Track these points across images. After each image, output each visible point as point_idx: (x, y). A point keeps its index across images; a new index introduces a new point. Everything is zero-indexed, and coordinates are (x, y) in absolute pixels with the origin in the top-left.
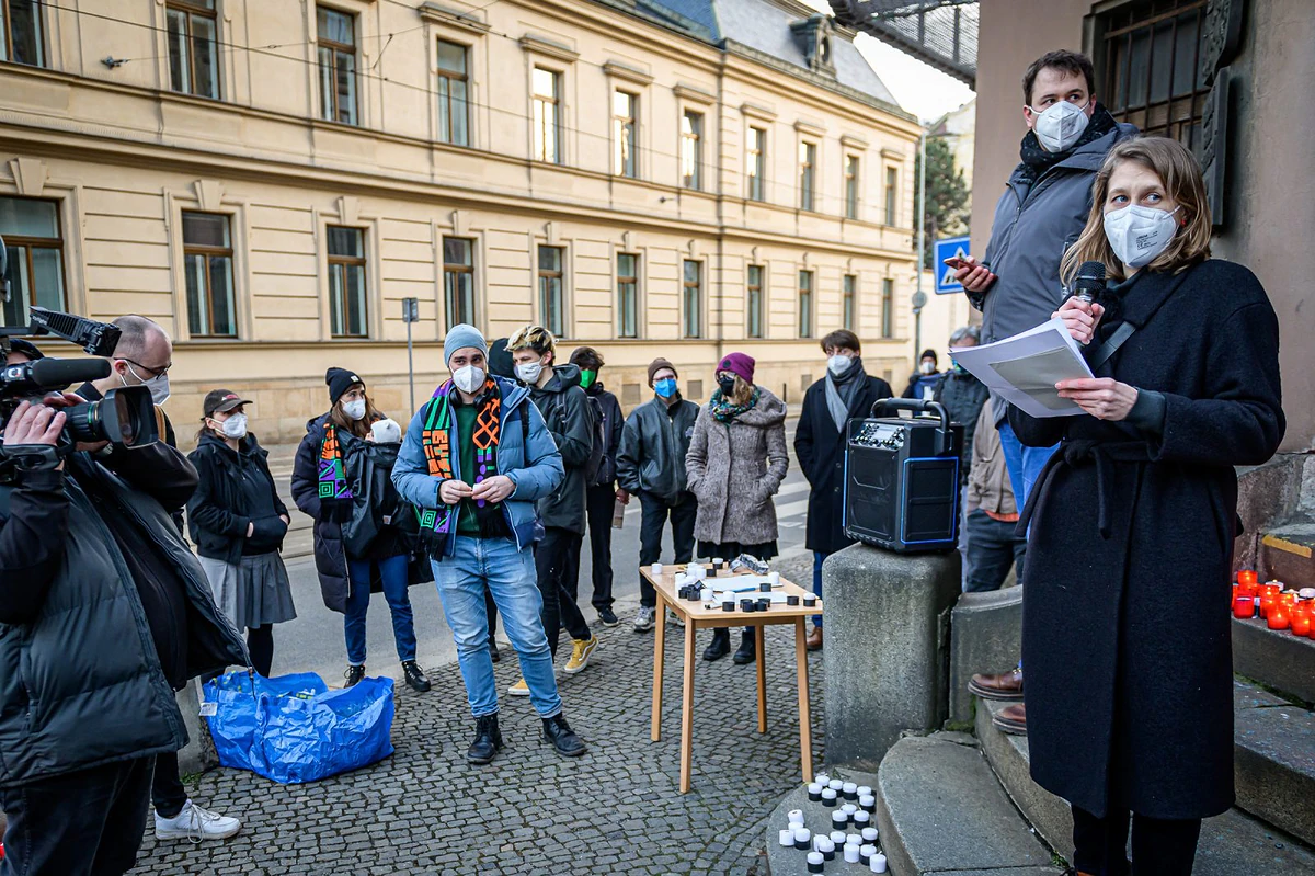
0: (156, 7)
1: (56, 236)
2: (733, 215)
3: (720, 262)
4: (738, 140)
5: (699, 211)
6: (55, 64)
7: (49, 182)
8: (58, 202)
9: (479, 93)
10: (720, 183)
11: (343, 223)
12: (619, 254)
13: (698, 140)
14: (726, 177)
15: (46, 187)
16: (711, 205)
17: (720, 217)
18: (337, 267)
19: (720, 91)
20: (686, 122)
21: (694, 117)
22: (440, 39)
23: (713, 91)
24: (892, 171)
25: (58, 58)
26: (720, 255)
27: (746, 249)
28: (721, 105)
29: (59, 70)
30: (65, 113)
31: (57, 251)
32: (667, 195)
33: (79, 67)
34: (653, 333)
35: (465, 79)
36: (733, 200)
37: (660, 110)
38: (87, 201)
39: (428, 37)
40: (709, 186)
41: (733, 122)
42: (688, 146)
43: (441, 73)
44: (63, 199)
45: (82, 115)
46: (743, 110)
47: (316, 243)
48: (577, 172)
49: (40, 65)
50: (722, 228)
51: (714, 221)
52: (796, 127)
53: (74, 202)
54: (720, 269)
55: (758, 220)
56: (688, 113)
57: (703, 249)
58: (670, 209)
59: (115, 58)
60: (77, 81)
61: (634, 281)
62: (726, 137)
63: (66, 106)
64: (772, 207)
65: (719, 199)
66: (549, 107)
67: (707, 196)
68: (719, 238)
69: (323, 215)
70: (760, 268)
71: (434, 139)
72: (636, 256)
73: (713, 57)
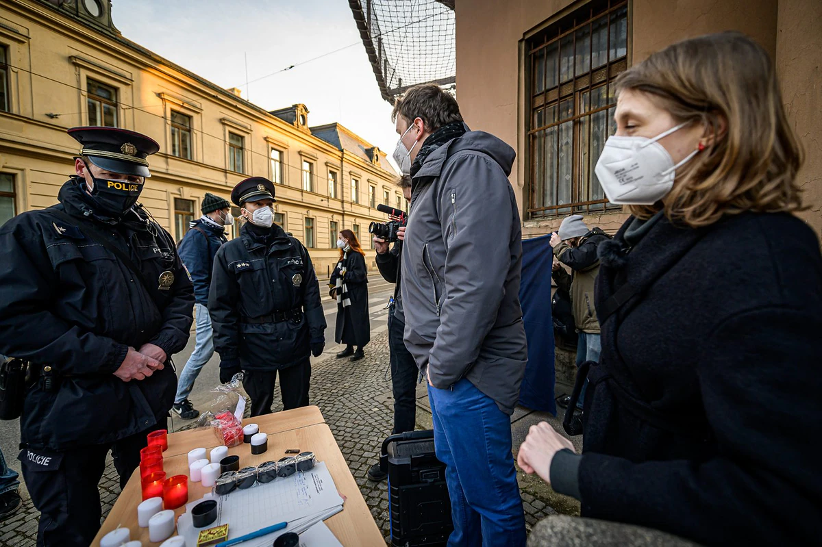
0: (82, 96)
1: (12, 191)
2: (347, 207)
3: (343, 223)
4: (348, 182)
5: (336, 205)
6: (15, 110)
7: (6, 165)
8: (14, 175)
9: (247, 154)
10: (343, 196)
11: (183, 198)
12: (306, 218)
13: (335, 182)
14: (345, 194)
15: (4, 167)
16: (340, 203)
17: (343, 208)
18: (180, 216)
19: (342, 166)
20: (330, 176)
21: (334, 174)
22: (230, 132)
23: (339, 165)
24: (399, 198)
25: (17, 108)
26: (343, 220)
27: (353, 219)
28: (342, 170)
29: (17, 114)
30: (21, 135)
31: (13, 199)
32: (323, 199)
33: (31, 114)
34: (319, 246)
35: (242, 148)
36: (347, 202)
37: (320, 169)
38: (30, 176)
39: (225, 131)
40: (339, 197)
41: (347, 177)
42: (331, 182)
43: (231, 145)
44: (16, 174)
45: (30, 136)
46: (350, 173)
47: (169, 205)
48: (289, 187)
49: (6, 111)
50: (344, 211)
51: (341, 209)
52: (368, 181)
53: (24, 177)
54: (343, 225)
55: (356, 210)
56: (331, 172)
57: (337, 218)
58: (325, 203)
59: (54, 114)
60: (29, 121)
61: (312, 228)
62: (344, 181)
63: (22, 131)
64: (361, 206)
65: (343, 202)
66: (278, 164)
67: (339, 200)
68: (343, 215)
69: (172, 193)
70: (358, 226)
71: (227, 169)
72: (313, 219)
73: (340, 154)
